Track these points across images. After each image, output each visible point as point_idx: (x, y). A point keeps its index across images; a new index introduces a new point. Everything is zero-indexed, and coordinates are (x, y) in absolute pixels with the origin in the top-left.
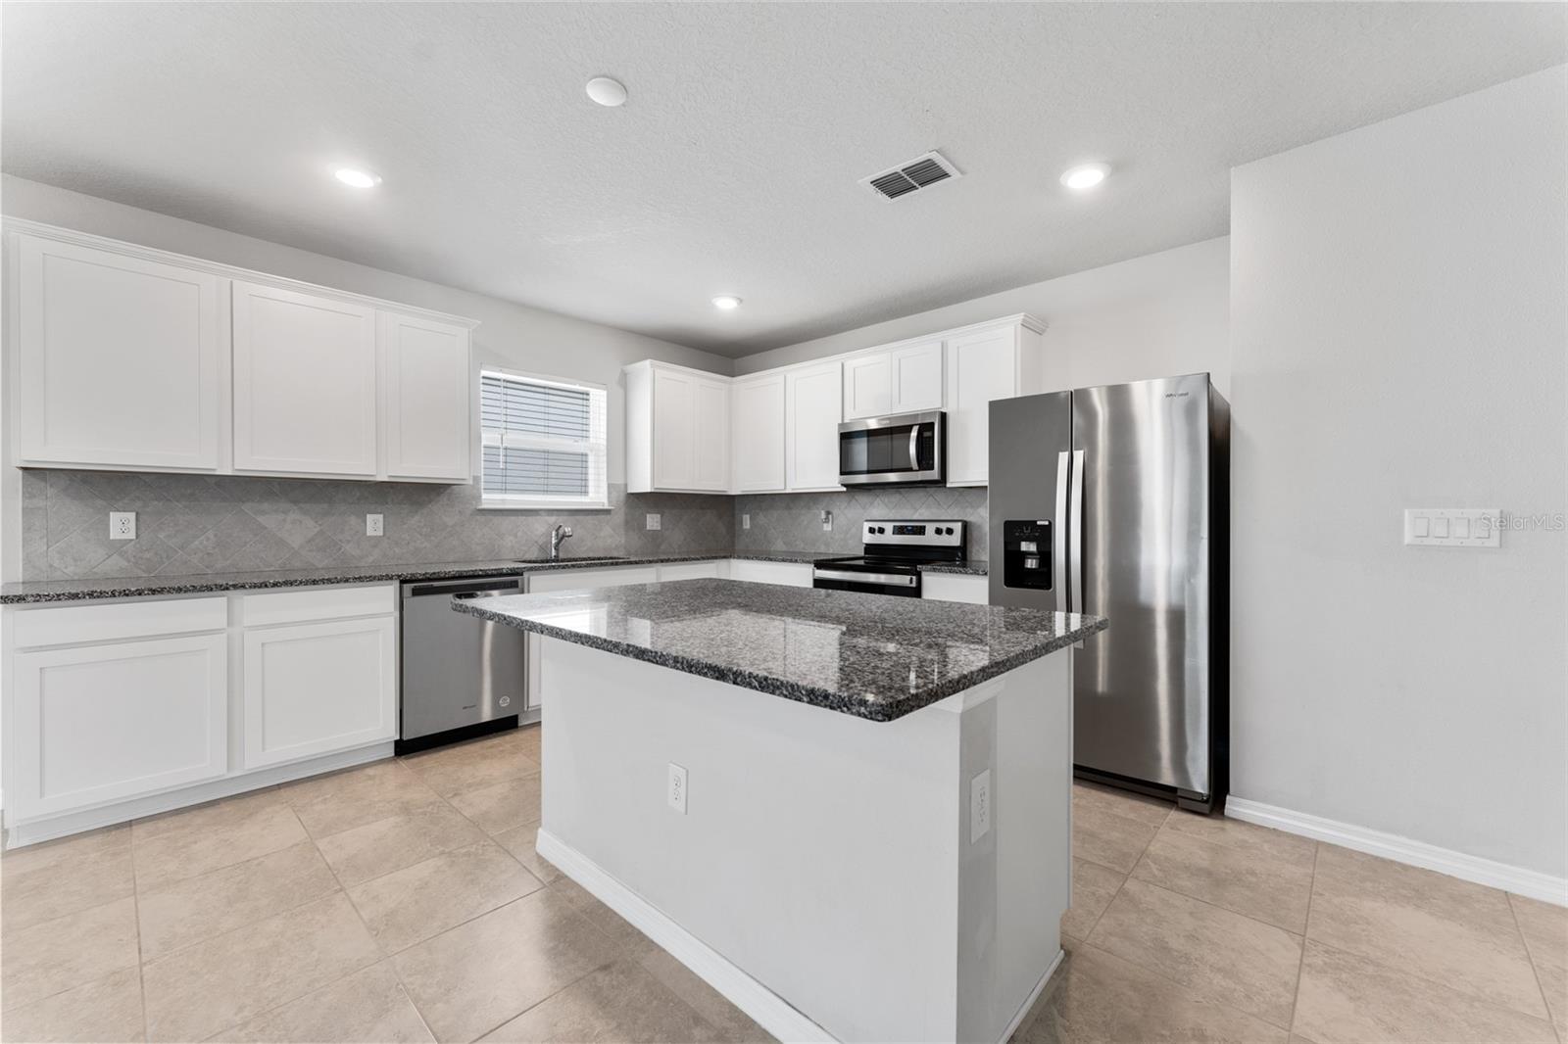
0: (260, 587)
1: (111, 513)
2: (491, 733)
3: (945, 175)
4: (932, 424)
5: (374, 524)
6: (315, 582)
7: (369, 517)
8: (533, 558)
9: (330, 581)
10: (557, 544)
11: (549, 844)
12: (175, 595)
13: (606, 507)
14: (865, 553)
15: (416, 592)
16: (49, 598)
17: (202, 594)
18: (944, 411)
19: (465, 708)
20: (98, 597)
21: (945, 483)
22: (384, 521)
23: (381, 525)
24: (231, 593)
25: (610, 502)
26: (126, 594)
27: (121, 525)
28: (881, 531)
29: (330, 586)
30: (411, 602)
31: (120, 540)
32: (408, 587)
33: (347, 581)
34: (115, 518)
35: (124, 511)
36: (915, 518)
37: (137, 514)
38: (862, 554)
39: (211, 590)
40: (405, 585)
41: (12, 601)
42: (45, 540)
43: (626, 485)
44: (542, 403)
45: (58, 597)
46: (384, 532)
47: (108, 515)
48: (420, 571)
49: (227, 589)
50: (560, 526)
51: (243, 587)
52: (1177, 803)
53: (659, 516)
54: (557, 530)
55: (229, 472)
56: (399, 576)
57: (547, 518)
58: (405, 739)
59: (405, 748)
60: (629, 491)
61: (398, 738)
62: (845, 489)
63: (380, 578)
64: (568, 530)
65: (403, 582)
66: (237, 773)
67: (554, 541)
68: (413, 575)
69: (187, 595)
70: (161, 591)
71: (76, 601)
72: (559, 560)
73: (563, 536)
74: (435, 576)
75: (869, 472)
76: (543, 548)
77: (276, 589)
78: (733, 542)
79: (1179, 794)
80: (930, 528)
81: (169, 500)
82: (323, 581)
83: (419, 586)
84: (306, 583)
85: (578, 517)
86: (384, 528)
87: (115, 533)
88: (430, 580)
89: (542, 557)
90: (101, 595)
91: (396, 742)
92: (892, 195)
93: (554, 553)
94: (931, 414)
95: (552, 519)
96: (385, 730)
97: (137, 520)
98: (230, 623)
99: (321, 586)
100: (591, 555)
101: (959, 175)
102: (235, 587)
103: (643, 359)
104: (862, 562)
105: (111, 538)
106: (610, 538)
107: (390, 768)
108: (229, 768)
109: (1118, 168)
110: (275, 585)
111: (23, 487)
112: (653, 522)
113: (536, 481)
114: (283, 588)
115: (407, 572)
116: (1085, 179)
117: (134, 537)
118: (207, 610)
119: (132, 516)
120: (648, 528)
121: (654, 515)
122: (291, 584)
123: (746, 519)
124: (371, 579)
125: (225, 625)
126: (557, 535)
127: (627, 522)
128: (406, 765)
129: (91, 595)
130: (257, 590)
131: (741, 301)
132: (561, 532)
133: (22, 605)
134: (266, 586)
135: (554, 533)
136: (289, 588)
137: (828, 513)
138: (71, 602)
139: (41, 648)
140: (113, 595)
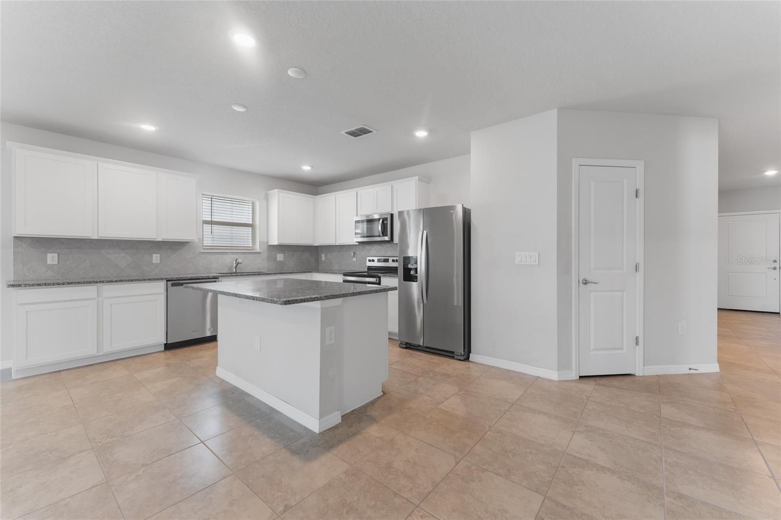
0: (110, 282)
1: (48, 254)
2: (205, 342)
3: (371, 132)
4: (387, 218)
5: (156, 258)
6: (132, 281)
7: (154, 255)
8: (225, 272)
9: (138, 280)
10: (236, 267)
11: (221, 372)
12: (77, 285)
13: (259, 251)
14: (368, 270)
15: (173, 285)
16: (30, 285)
17: (88, 285)
18: (392, 213)
19: (194, 331)
20: (48, 285)
21: (393, 241)
22: (160, 257)
23: (159, 258)
24: (99, 284)
25: (260, 249)
26: (58, 284)
27: (52, 258)
28: (373, 261)
29: (138, 282)
30: (171, 289)
31: (51, 264)
32: (170, 283)
33: (145, 280)
34: (49, 256)
35: (53, 253)
36: (386, 255)
37: (58, 254)
38: (366, 270)
39: (91, 283)
40: (168, 282)
41: (16, 286)
42: (22, 264)
43: (268, 242)
44: (230, 207)
45: (33, 285)
46: (160, 261)
47: (47, 255)
48: (175, 276)
49: (97, 283)
50: (237, 259)
51: (103, 282)
52: (454, 357)
53: (283, 255)
54: (236, 261)
55: (96, 238)
56: (166, 279)
57: (232, 256)
58: (168, 343)
59: (168, 347)
60: (269, 244)
61: (165, 342)
62: (358, 244)
63: (158, 279)
64: (240, 261)
65: (167, 281)
66: (100, 354)
67: (234, 265)
68: (172, 278)
69: (81, 285)
70: (72, 283)
71: (40, 287)
72: (235, 273)
73: (238, 264)
74: (181, 279)
75: (367, 237)
76: (230, 268)
77: (116, 283)
78: (318, 266)
79: (455, 353)
80: (391, 259)
81: (71, 249)
82: (135, 280)
83: (176, 282)
84: (128, 281)
85: (246, 255)
86: (160, 259)
87: (49, 262)
88: (179, 280)
89: (230, 272)
90: (49, 284)
91: (165, 344)
92: (355, 136)
93: (234, 271)
94: (387, 214)
95: (234, 256)
96: (160, 339)
97: (58, 256)
98: (98, 296)
99: (134, 282)
100: (252, 271)
101: (376, 132)
102: (100, 282)
103: (274, 189)
104: (366, 274)
105: (48, 263)
106: (261, 263)
107: (163, 354)
108: (98, 352)
109: (431, 131)
110: (116, 281)
111: (14, 243)
112: (280, 257)
113: (227, 240)
114: (119, 283)
115: (169, 277)
116: (421, 134)
117: (57, 263)
118: (90, 291)
119: (56, 255)
120: (278, 260)
121: (281, 255)
122: (122, 281)
123: (323, 255)
124: (154, 279)
125: (96, 297)
126: (236, 263)
127: (268, 257)
128: (169, 353)
129: (45, 284)
130: (108, 283)
131: (312, 167)
132: (237, 261)
133: (20, 288)
134: (112, 282)
135: (234, 262)
136: (121, 283)
137: (355, 253)
138: (37, 287)
139: (27, 304)
140: (54, 285)
